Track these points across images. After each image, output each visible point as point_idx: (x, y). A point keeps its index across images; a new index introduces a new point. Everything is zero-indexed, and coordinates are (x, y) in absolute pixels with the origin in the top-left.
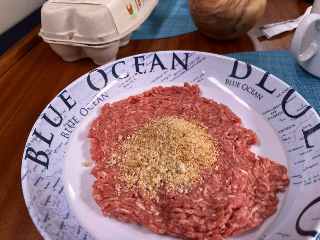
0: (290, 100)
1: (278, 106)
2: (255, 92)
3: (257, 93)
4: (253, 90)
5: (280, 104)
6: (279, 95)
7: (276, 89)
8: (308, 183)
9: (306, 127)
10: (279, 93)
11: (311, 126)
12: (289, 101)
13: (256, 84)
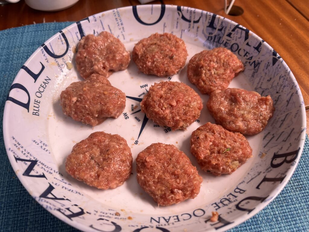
0: (52, 49)
1: (57, 62)
2: (43, 84)
3: (44, 82)
4: (41, 86)
5: (55, 60)
6: (47, 60)
7: (40, 62)
8: (123, 29)
9: (77, 37)
10: (45, 60)
11: (77, 33)
12: (53, 51)
13: (35, 82)
